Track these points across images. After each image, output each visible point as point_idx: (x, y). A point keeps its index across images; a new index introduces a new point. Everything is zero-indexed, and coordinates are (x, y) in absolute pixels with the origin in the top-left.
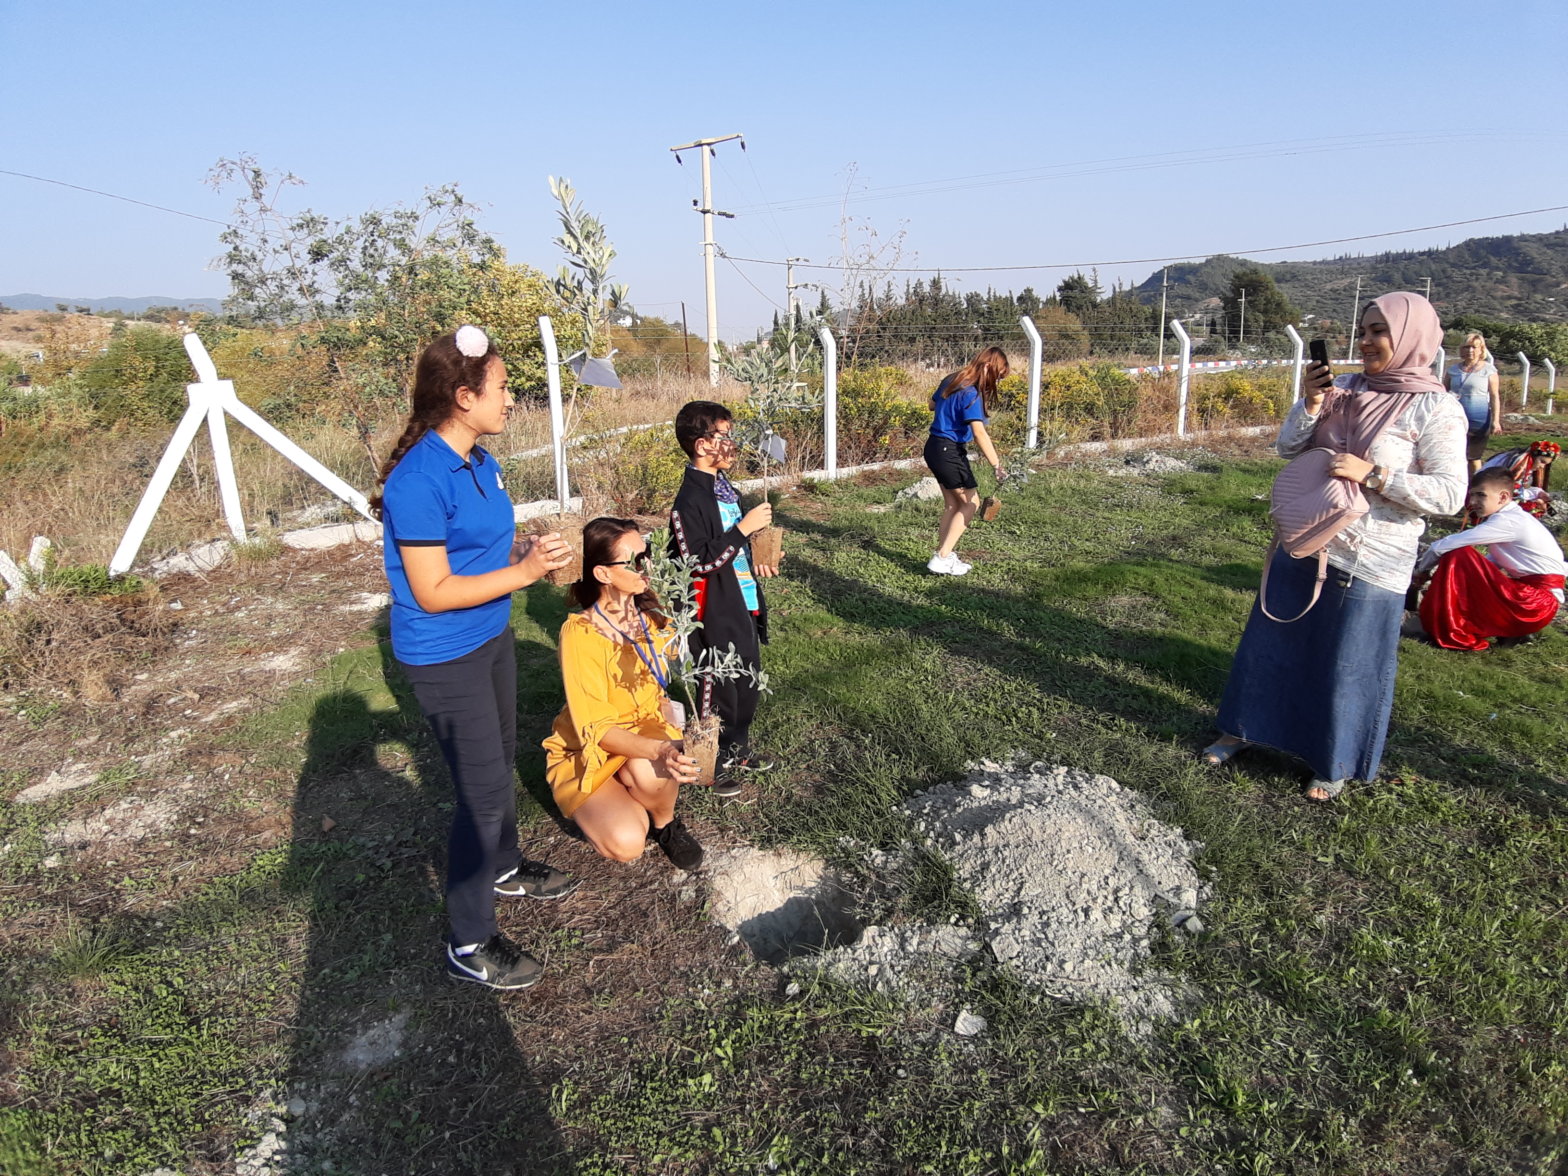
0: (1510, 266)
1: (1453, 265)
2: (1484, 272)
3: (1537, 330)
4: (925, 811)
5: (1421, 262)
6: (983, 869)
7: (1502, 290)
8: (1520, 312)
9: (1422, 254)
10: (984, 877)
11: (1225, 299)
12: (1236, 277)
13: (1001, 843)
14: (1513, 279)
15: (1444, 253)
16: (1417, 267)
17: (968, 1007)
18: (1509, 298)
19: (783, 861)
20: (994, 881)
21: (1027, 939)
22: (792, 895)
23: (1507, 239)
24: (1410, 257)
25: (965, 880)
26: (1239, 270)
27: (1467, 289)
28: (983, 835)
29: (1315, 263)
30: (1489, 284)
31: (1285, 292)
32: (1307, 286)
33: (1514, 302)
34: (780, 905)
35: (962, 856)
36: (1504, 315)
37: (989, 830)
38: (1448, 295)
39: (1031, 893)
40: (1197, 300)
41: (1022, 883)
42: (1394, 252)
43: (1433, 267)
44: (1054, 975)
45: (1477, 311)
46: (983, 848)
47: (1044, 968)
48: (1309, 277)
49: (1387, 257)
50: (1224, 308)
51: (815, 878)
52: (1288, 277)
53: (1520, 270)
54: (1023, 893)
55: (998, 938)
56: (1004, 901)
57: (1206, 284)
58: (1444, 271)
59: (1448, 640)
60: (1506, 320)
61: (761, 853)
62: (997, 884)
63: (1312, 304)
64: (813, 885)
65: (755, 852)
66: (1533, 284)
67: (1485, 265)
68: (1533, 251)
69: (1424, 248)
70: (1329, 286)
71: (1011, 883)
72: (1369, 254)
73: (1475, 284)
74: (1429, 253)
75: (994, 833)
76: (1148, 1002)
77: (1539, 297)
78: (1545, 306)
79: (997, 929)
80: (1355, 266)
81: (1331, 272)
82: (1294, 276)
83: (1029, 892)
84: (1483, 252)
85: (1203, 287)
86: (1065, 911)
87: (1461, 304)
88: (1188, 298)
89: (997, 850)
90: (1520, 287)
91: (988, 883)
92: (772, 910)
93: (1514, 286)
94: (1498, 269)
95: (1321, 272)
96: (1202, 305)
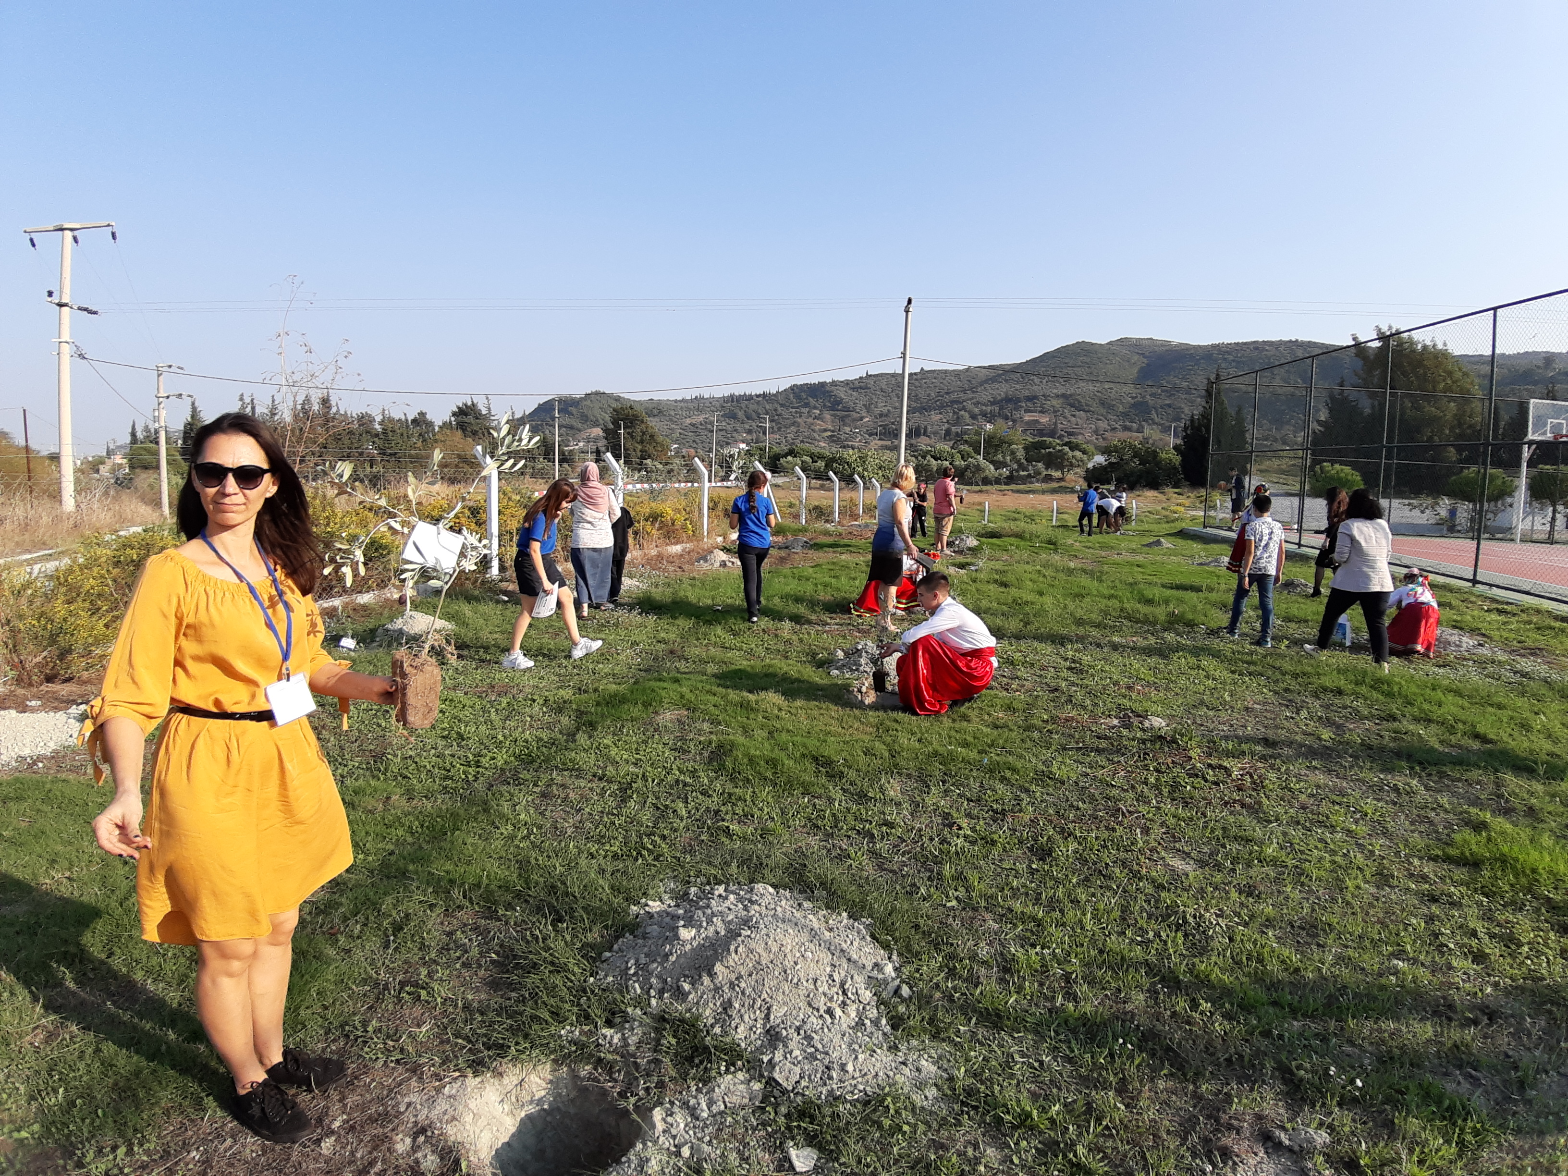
0: (825, 406)
1: (782, 405)
2: (805, 410)
3: (851, 455)
4: (632, 971)
5: (758, 403)
6: (725, 1009)
7: (819, 425)
8: (834, 441)
9: (758, 396)
10: (730, 1016)
11: (606, 430)
12: (615, 410)
13: (733, 977)
14: (827, 416)
15: (774, 395)
16: (755, 407)
17: (792, 1144)
18: (825, 430)
19: (506, 1080)
20: (742, 1016)
21: (800, 1058)
22: (523, 1114)
23: (822, 385)
24: (750, 398)
25: (712, 1026)
26: (614, 405)
27: (794, 424)
28: (712, 975)
29: (676, 401)
30: (810, 420)
31: (654, 424)
32: (671, 420)
33: (829, 433)
34: (513, 1130)
35: (697, 1003)
36: (822, 444)
37: (718, 968)
38: (779, 429)
39: (779, 1015)
40: (580, 430)
41: (769, 1009)
42: (737, 394)
43: (768, 407)
44: (840, 1081)
45: (802, 441)
46: (717, 989)
47: (830, 1078)
48: (672, 413)
49: (732, 398)
50: (606, 438)
51: (544, 1085)
52: (656, 412)
53: (832, 409)
54: (772, 1017)
55: (777, 1068)
56: (758, 1032)
57: (586, 416)
58: (776, 410)
59: (924, 709)
60: (824, 448)
61: (478, 1079)
62: (746, 1017)
63: (676, 435)
64: (543, 1093)
65: (472, 1082)
66: (842, 419)
67: (807, 405)
68: (841, 393)
69: (760, 391)
70: (688, 421)
71: (758, 1012)
72: (718, 395)
73: (799, 420)
74: (764, 395)
75: (723, 969)
76: (918, 1070)
77: (847, 429)
78: (853, 437)
79: (770, 1061)
80: (708, 404)
81: (689, 409)
82: (660, 412)
83: (778, 1013)
84: (804, 395)
85: (584, 418)
86: (813, 1019)
87: (790, 436)
88: (571, 427)
89: (732, 986)
90: (833, 422)
91: (737, 1020)
92: (506, 1140)
93: (828, 421)
94: (815, 408)
95: (681, 408)
96: (584, 435)
